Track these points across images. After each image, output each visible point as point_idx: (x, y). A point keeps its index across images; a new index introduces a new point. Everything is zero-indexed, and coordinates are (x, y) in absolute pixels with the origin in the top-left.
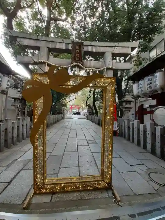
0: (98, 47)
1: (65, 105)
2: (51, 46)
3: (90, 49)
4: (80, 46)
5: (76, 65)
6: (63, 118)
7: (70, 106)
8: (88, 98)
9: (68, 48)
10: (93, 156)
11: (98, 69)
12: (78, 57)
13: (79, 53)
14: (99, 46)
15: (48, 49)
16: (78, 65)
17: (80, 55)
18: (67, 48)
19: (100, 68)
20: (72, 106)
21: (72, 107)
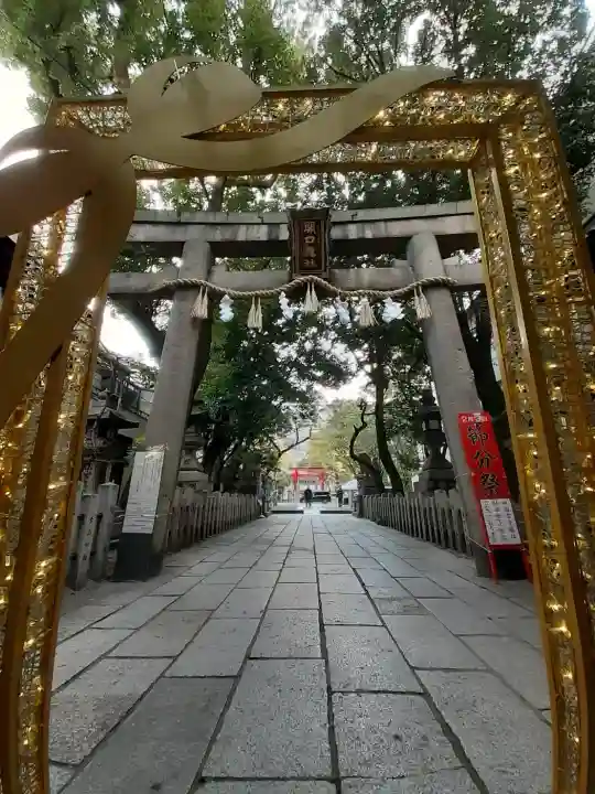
0: (382, 224)
1: (272, 463)
2: (218, 235)
3: (353, 232)
4: (318, 223)
5: (306, 284)
6: (261, 512)
7: (291, 469)
8: (357, 431)
9: (278, 237)
10: (425, 694)
11: (390, 293)
12: (309, 258)
13: (316, 245)
14: (386, 220)
15: (208, 245)
16: (311, 281)
17: (318, 252)
18: (273, 237)
19: (397, 288)
20: (296, 469)
21: (300, 472)
